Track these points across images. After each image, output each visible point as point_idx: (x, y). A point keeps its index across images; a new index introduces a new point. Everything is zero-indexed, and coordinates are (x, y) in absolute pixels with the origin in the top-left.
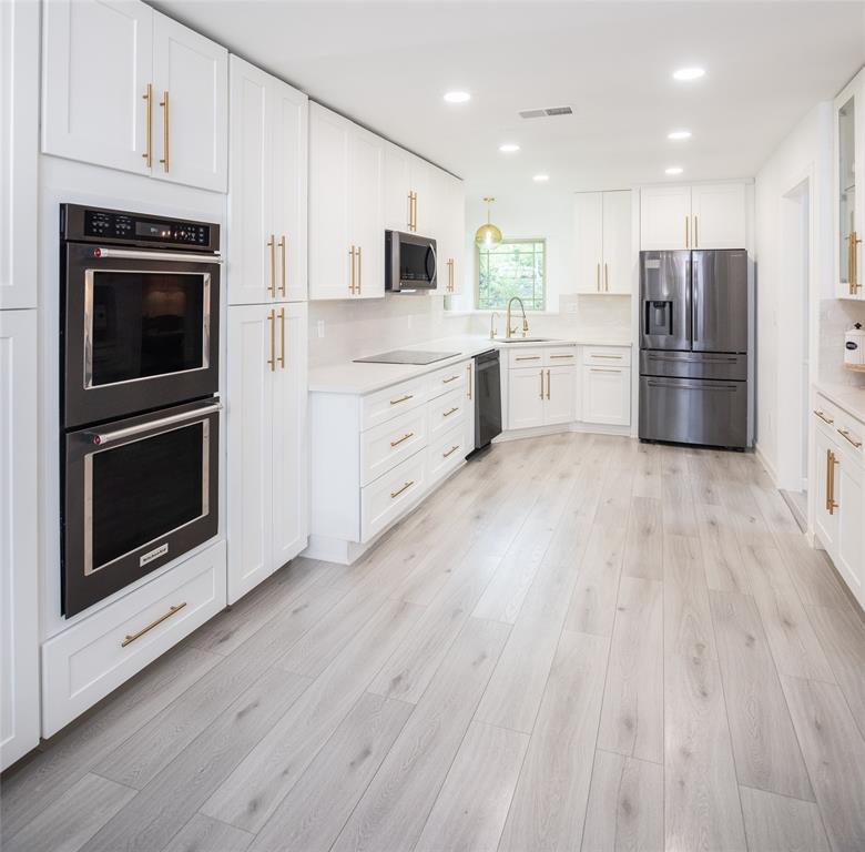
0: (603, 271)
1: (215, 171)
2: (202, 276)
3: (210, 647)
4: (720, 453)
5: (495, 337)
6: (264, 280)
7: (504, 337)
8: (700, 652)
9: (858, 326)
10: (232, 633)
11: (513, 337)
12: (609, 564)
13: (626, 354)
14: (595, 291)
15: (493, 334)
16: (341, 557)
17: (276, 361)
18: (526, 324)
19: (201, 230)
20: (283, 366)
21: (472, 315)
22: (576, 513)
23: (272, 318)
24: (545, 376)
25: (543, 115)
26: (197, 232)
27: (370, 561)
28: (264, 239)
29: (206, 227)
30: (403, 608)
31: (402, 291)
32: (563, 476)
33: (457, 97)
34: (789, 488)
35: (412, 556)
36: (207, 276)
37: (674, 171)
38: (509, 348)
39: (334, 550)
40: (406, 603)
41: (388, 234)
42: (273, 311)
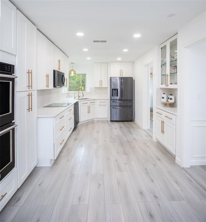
0: (101, 82)
1: (13, 47)
2: (10, 82)
3: (14, 205)
4: (128, 122)
5: (75, 98)
6: (26, 84)
7: (77, 98)
8: (147, 171)
9: (164, 94)
10: (20, 197)
11: (80, 98)
12: (118, 153)
13: (107, 101)
14: (99, 87)
15: (75, 97)
16: (48, 164)
17: (30, 109)
18: (83, 95)
19: (9, 67)
20: (32, 111)
21: (68, 93)
22: (105, 141)
23: (29, 96)
24: (89, 108)
25: (99, 42)
26: (8, 67)
27: (57, 164)
28: (26, 71)
29: (10, 66)
30: (72, 176)
31: (57, 87)
32: (98, 132)
33: (80, 34)
34: (145, 129)
35: (69, 160)
36: (11, 82)
37: (119, 59)
38: (81, 101)
39: (46, 163)
40: (73, 174)
41: (54, 71)
42: (29, 93)
